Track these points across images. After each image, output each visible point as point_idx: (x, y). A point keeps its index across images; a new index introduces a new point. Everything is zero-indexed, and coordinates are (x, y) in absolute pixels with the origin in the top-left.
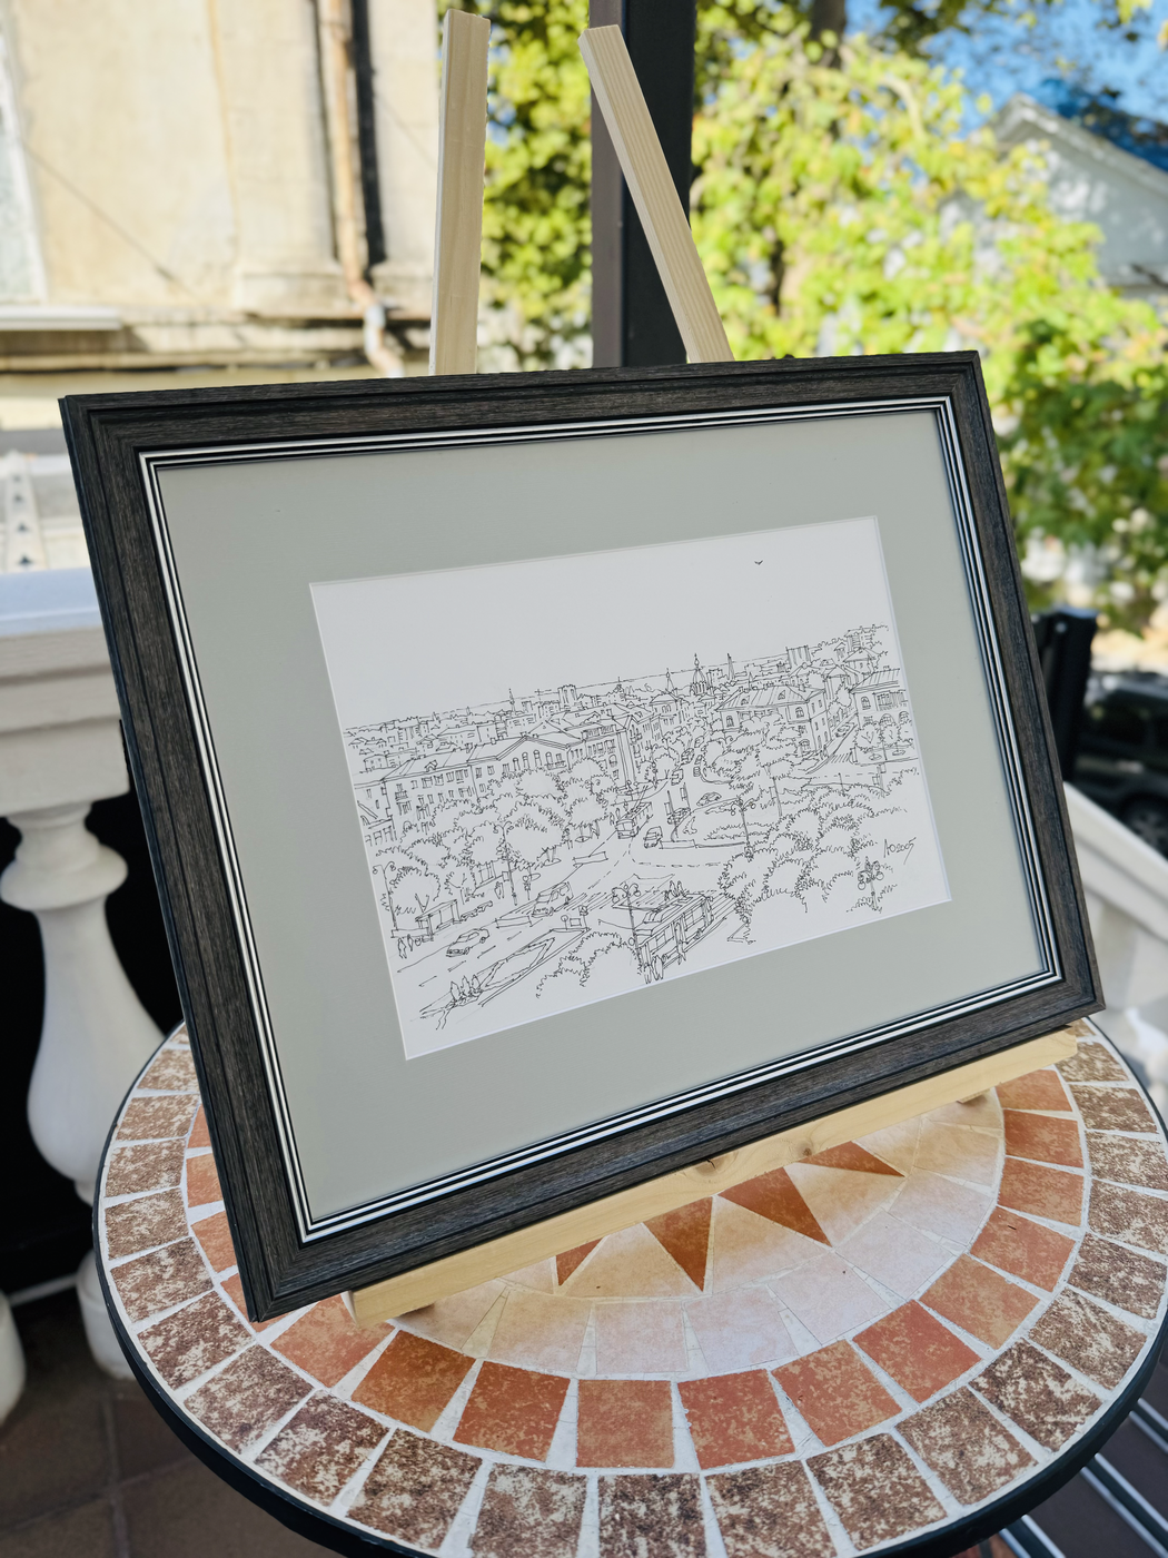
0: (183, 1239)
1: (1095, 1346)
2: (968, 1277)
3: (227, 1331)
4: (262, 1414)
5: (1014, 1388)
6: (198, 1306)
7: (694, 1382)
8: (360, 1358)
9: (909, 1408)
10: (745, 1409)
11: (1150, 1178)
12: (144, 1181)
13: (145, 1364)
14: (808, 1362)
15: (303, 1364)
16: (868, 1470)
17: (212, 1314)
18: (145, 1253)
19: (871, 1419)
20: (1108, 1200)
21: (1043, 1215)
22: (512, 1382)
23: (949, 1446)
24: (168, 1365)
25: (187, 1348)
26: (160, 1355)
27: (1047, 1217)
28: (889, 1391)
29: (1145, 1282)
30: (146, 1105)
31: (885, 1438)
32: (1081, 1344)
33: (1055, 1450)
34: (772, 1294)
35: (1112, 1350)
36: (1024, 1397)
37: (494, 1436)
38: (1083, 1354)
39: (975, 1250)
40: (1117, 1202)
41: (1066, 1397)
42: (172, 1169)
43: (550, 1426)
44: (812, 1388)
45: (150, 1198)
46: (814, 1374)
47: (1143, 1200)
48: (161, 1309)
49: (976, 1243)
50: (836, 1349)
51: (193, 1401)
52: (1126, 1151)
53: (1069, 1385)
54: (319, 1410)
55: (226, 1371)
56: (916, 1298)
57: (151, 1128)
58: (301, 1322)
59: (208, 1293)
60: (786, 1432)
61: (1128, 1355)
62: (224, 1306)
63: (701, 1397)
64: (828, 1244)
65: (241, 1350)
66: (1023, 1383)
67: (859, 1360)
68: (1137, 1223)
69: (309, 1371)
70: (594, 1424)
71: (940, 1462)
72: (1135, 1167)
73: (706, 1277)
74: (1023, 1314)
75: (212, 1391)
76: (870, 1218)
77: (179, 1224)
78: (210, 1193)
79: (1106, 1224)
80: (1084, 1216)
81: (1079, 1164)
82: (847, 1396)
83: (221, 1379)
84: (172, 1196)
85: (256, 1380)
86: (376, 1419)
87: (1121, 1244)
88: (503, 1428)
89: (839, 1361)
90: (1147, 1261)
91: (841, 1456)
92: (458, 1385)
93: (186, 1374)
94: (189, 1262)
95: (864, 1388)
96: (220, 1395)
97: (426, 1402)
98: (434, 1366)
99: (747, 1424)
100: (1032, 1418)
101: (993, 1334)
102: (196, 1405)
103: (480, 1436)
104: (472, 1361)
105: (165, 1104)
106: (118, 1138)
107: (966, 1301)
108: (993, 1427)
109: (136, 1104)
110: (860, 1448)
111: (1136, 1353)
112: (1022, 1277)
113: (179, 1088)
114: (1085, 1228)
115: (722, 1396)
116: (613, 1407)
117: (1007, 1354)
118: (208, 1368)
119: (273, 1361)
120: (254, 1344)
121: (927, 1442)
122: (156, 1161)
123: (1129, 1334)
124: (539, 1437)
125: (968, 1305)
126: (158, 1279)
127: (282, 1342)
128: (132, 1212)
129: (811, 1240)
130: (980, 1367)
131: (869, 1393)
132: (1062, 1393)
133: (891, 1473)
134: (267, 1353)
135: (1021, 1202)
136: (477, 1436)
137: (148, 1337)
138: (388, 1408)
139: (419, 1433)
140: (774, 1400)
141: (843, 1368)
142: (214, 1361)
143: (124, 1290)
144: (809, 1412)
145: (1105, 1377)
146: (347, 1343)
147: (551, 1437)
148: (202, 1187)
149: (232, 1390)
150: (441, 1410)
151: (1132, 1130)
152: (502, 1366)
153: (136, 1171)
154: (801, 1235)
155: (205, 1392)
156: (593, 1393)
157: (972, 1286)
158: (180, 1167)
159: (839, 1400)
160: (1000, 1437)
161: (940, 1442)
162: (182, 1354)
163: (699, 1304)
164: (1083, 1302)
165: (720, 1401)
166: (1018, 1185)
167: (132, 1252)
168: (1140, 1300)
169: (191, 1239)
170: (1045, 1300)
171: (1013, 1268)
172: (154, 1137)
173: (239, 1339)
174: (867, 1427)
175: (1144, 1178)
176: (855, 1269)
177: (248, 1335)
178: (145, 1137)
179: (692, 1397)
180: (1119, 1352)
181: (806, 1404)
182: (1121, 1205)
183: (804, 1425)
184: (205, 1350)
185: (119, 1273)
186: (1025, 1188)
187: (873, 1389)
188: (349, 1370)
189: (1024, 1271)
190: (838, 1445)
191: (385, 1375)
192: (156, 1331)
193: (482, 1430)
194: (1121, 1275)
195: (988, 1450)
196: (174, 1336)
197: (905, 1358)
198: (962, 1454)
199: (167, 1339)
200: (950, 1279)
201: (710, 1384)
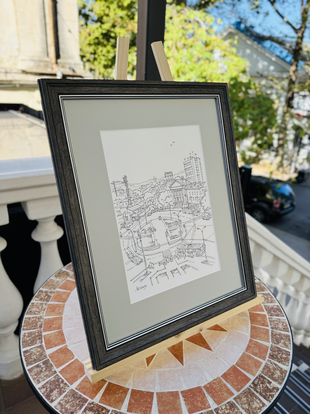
0: (46, 359)
1: (276, 374)
2: (246, 358)
3: (63, 386)
4: (76, 408)
5: (259, 386)
6: (53, 379)
7: (184, 391)
8: (99, 390)
9: (236, 394)
10: (198, 397)
11: (284, 329)
12: (33, 342)
13: (42, 397)
14: (211, 383)
15: (85, 394)
16: (228, 411)
17: (58, 381)
18: (36, 364)
19: (228, 397)
20: (275, 335)
21: (261, 340)
22: (140, 394)
23: (246, 403)
24: (48, 396)
25: (53, 391)
26: (46, 394)
27: (262, 341)
28: (231, 389)
29: (286, 357)
30: (29, 319)
31: (231, 402)
32: (273, 374)
33: (270, 402)
34: (200, 366)
35: (280, 375)
36: (262, 389)
37: (137, 410)
38: (274, 376)
39: (246, 351)
40: (277, 336)
41: (271, 388)
42: (39, 339)
43: (151, 406)
44: (213, 390)
45: (35, 348)
46: (213, 386)
47: (283, 335)
48: (43, 380)
49: (246, 349)
50: (217, 379)
51: (57, 406)
52: (278, 322)
53: (271, 385)
54: (91, 406)
55: (64, 397)
56: (234, 364)
57: (32, 327)
58: (82, 381)
59: (55, 375)
60: (208, 402)
61: (284, 376)
62: (60, 378)
63: (187, 395)
64: (212, 351)
65: (67, 391)
66: (261, 385)
67: (223, 382)
68: (282, 341)
69: (86, 395)
70: (161, 404)
71: (245, 407)
72: (280, 326)
73: (184, 362)
74: (259, 367)
75: (61, 403)
76: (221, 343)
77: (44, 355)
78: (51, 345)
79: (275, 342)
80: (270, 339)
81: (268, 326)
82: (221, 392)
83: (63, 399)
84: (41, 347)
85: (73, 399)
86: (106, 407)
87: (279, 347)
88: (139, 407)
89: (218, 382)
90: (285, 351)
91: (222, 408)
92: (126, 396)
93: (54, 399)
94: (49, 366)
95: (225, 389)
96: (64, 404)
97: (118, 402)
98: (119, 391)
99: (199, 401)
100: (264, 394)
101: (253, 372)
102: (58, 407)
103: (134, 410)
104: (128, 389)
105: (34, 319)
106: (23, 330)
107: (246, 364)
108: (256, 397)
109: (26, 319)
110: (226, 405)
111: (285, 375)
112: (258, 357)
113: (38, 314)
114: (271, 343)
115: (192, 394)
116: (166, 399)
117: (257, 378)
118: (59, 396)
119: (76, 393)
120: (71, 388)
121: (241, 402)
122: (35, 336)
123: (283, 370)
124: (148, 409)
125: (247, 365)
126: (41, 371)
127: (78, 387)
128: (30, 352)
129: (208, 350)
130: (251, 382)
131: (226, 391)
132: (270, 387)
133: (234, 411)
134: (74, 391)
135: (255, 337)
136: (133, 410)
137: (41, 389)
138: (109, 404)
139: (118, 411)
140: (204, 394)
141: (220, 384)
142: (60, 394)
143: (32, 375)
144: (213, 397)
145: (279, 382)
146: (95, 387)
147: (151, 409)
148: (49, 344)
149: (67, 402)
150: (122, 404)
151: (279, 316)
152: (137, 390)
153: (30, 340)
154: (205, 349)
155: (59, 403)
156: (160, 396)
157: (247, 360)
158: (42, 338)
159: (219, 393)
160: (258, 400)
161: (244, 402)
162: (52, 393)
163: (183, 369)
164: (272, 363)
165: (191, 395)
166: (254, 332)
167: (33, 364)
168: (285, 361)
169: (48, 359)
170: (264, 363)
171: (256, 355)
172: (33, 329)
173: (66, 387)
174: (227, 400)
175: (283, 329)
176: (219, 357)
177: (68, 386)
178: (31, 329)
179: (185, 395)
180: (282, 375)
181: (212, 395)
182: (278, 336)
183: (212, 400)
184: (57, 391)
185: (30, 370)
186: (256, 333)
187: (227, 389)
188: (97, 394)
189: (258, 355)
190: (221, 405)
191: (107, 395)
192: (43, 387)
193: (134, 408)
194: (280, 355)
195: (255, 403)
196: (48, 388)
197: (234, 381)
198: (249, 405)
199: (47, 389)
200: (242, 359)
201: (189, 391)
